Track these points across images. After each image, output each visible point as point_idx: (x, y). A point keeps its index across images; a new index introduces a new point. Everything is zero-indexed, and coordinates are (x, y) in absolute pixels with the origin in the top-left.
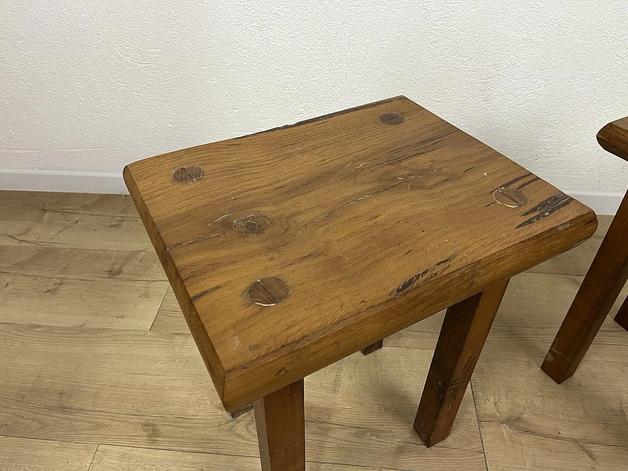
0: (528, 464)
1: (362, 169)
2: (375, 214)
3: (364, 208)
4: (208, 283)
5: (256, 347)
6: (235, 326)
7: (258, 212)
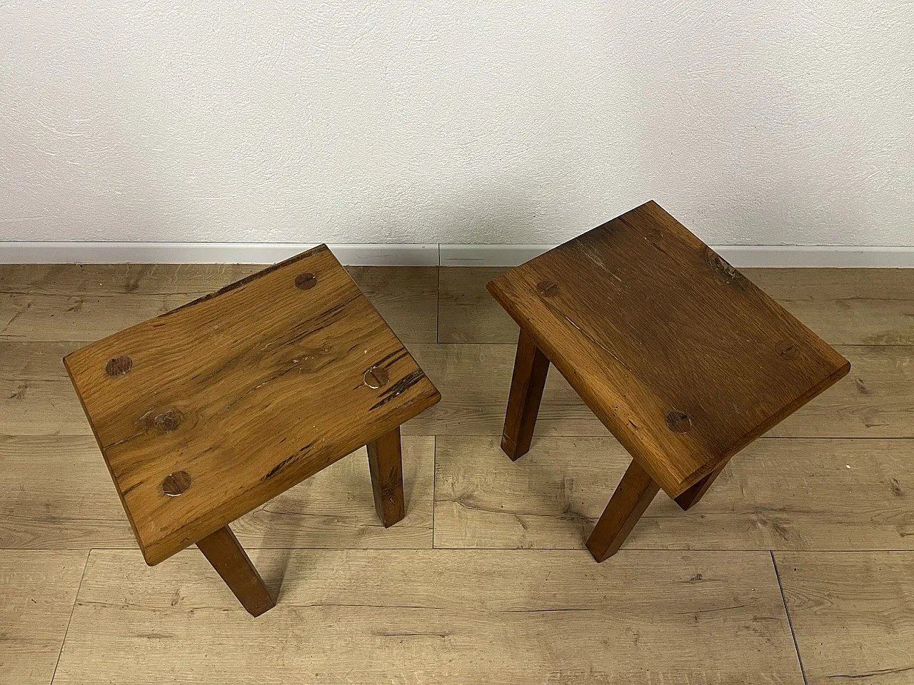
0: (469, 535)
1: (266, 351)
2: (267, 404)
3: (259, 397)
4: (135, 480)
5: (166, 528)
6: (152, 514)
7: (174, 407)
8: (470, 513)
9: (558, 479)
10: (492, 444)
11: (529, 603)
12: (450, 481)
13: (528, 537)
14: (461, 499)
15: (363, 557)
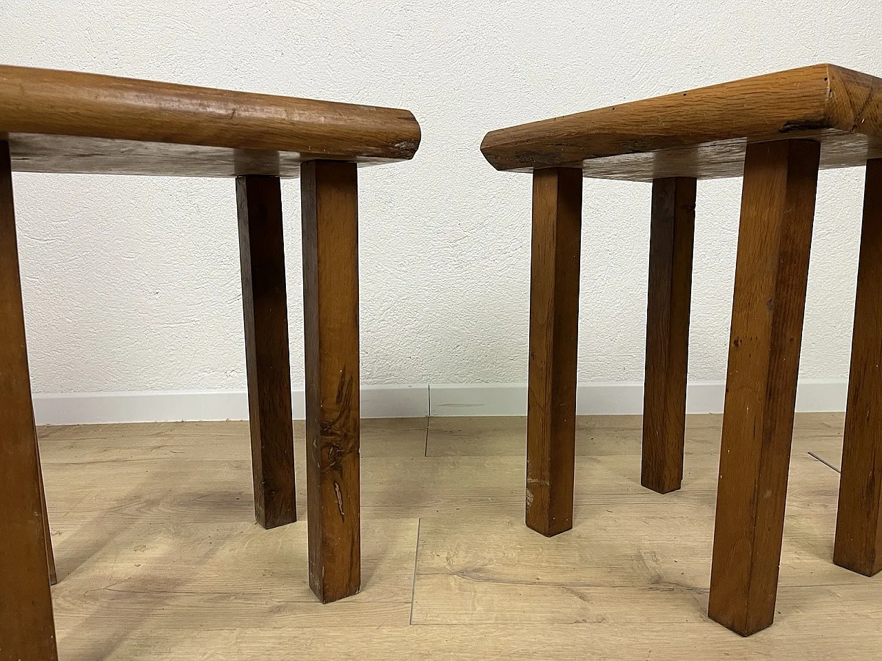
0: (479, 608)
8: (481, 587)
9: (630, 552)
10: (511, 523)
12: (445, 555)
13: (595, 610)
14: (463, 573)
15: (270, 637)
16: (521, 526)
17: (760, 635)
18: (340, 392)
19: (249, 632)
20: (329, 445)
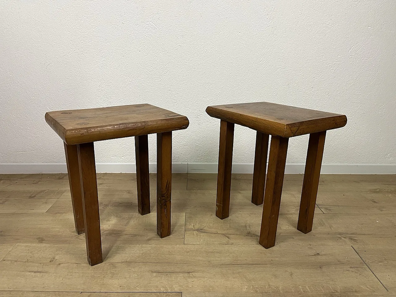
0: (201, 240)
8: (202, 234)
9: (244, 225)
10: (212, 215)
11: (233, 262)
12: (193, 225)
13: (231, 241)
14: (198, 230)
15: (149, 247)
16: (214, 216)
17: (270, 248)
18: (166, 186)
19: (144, 245)
20: (164, 199)
